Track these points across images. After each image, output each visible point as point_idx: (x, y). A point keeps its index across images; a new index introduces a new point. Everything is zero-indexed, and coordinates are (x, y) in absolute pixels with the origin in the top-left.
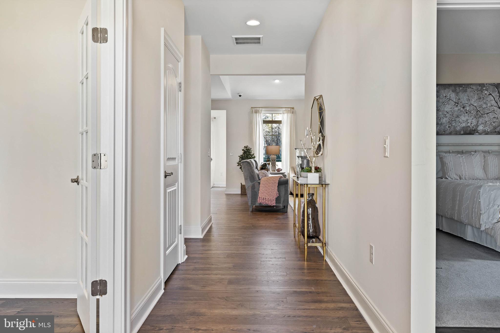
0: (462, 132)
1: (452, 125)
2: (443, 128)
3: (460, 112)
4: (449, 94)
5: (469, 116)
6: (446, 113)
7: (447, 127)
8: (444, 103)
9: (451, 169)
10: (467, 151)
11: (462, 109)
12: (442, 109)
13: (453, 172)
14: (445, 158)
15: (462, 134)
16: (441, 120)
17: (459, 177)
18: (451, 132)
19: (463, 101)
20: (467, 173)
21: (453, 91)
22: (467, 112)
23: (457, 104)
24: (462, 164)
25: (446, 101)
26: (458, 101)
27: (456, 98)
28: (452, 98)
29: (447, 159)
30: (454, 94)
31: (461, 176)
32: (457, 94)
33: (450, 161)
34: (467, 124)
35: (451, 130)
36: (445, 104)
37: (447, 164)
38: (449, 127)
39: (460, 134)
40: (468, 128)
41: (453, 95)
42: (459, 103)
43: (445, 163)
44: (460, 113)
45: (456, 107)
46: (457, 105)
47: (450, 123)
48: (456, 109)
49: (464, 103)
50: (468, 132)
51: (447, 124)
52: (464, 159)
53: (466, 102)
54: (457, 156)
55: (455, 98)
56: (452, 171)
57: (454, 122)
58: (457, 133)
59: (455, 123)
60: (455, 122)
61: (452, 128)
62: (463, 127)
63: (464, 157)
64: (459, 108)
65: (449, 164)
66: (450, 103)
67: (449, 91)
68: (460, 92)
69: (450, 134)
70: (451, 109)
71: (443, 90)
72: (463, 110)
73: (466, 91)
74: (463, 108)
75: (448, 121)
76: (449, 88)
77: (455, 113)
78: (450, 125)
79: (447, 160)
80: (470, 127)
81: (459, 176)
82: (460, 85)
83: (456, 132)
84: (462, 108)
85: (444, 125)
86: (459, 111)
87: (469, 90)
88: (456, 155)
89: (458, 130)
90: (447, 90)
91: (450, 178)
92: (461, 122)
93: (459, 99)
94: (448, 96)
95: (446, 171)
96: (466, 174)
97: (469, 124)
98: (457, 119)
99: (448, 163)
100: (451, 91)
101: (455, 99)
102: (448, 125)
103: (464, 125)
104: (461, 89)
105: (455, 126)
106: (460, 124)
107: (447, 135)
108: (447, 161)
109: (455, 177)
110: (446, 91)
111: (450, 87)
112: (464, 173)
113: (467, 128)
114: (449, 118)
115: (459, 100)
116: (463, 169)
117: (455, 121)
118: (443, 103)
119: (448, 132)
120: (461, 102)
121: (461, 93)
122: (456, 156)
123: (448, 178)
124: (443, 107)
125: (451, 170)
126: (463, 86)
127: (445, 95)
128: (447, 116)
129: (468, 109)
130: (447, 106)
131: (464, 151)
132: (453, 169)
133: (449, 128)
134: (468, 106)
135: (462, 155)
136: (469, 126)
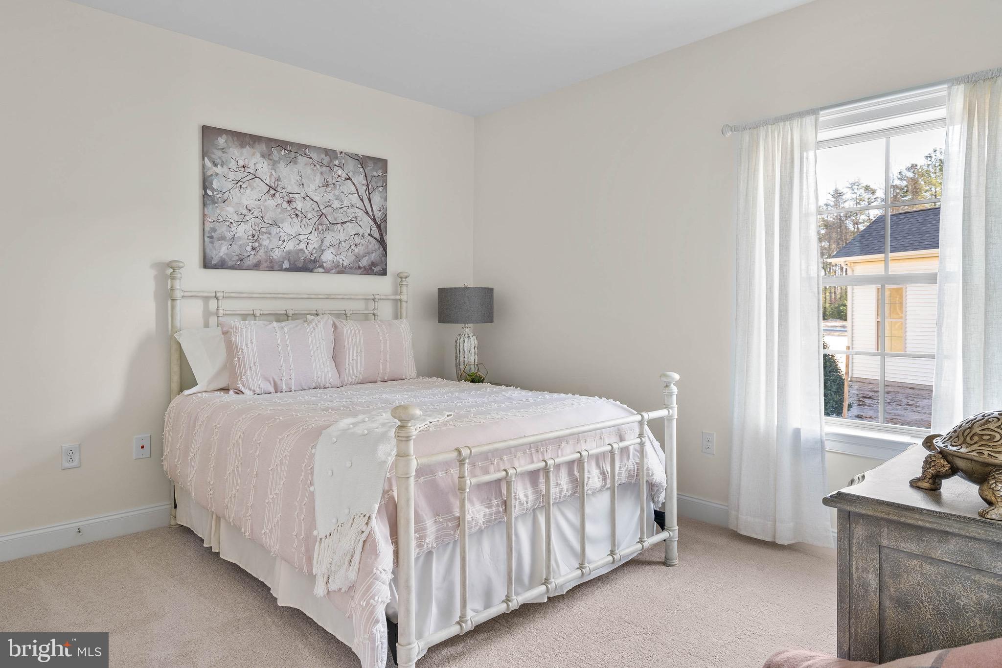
0: (286, 265)
1: (260, 245)
2: (238, 252)
3: (280, 213)
4: (254, 161)
5: (302, 226)
6: (245, 212)
7: (249, 248)
8: (240, 183)
9: (252, 365)
10: (296, 312)
11: (285, 205)
12: (236, 200)
13: (256, 373)
14: (236, 332)
15: (286, 270)
16: (233, 229)
17: (273, 384)
18: (259, 262)
19: (289, 187)
20: (292, 372)
21: (263, 156)
22: (297, 215)
23: (273, 190)
24: (280, 347)
25: (248, 178)
26: (276, 183)
27: (272, 174)
28: (258, 174)
29: (241, 336)
30: (266, 163)
31: (278, 382)
32: (274, 164)
33: (249, 342)
34: (298, 244)
35: (258, 257)
36: (244, 186)
37: (242, 349)
38: (253, 249)
39: (282, 270)
40: (300, 254)
41: (263, 167)
42: (279, 189)
43: (237, 348)
44: (281, 216)
45: (271, 198)
46: (274, 194)
47: (255, 238)
48: (271, 203)
49: (289, 189)
50: (300, 265)
51: (248, 241)
52: (287, 336)
53: (297, 190)
54: (270, 326)
55: (269, 174)
56: (253, 368)
57: (265, 236)
58: (273, 266)
59: (268, 241)
60: (268, 238)
61: (261, 254)
62: (289, 252)
63: (286, 329)
64: (279, 202)
65: (245, 351)
66: (255, 185)
67: (254, 154)
68: (281, 161)
69: (256, 267)
70: (258, 202)
71: (237, 147)
72: (289, 208)
73: (294, 161)
74: (289, 202)
75: (251, 232)
76: (252, 146)
77: (268, 214)
78: (257, 244)
79: (241, 340)
80: (304, 253)
81: (272, 382)
82: (282, 144)
83: (271, 262)
84: (285, 203)
85: (240, 243)
86: (279, 210)
87: (302, 160)
88: (266, 323)
89: (275, 257)
90: (247, 150)
91: (250, 389)
92: (282, 238)
93: (278, 180)
94: (251, 165)
95: (237, 370)
96: (291, 376)
97: (302, 246)
98: (274, 230)
99: (244, 347)
100: (258, 155)
101: (268, 178)
102: (250, 244)
103: (290, 246)
104: (283, 153)
105: (267, 247)
106: (280, 243)
107: (248, 268)
108: (241, 343)
109: (262, 386)
110: (244, 150)
111: (257, 143)
112: (284, 374)
113: (298, 254)
114: (253, 226)
115: (279, 183)
116: (283, 364)
117: (269, 236)
118: (237, 183)
119: (252, 261)
120: (283, 188)
121: (282, 165)
122: (266, 325)
123: (242, 389)
124: (238, 193)
125: (250, 367)
126: (289, 148)
127: (241, 163)
128: (247, 218)
129: (299, 208)
130: (248, 191)
131: (290, 313)
132: (257, 364)
133: (253, 253)
134: (300, 199)
135: (283, 324)
136: (302, 250)
